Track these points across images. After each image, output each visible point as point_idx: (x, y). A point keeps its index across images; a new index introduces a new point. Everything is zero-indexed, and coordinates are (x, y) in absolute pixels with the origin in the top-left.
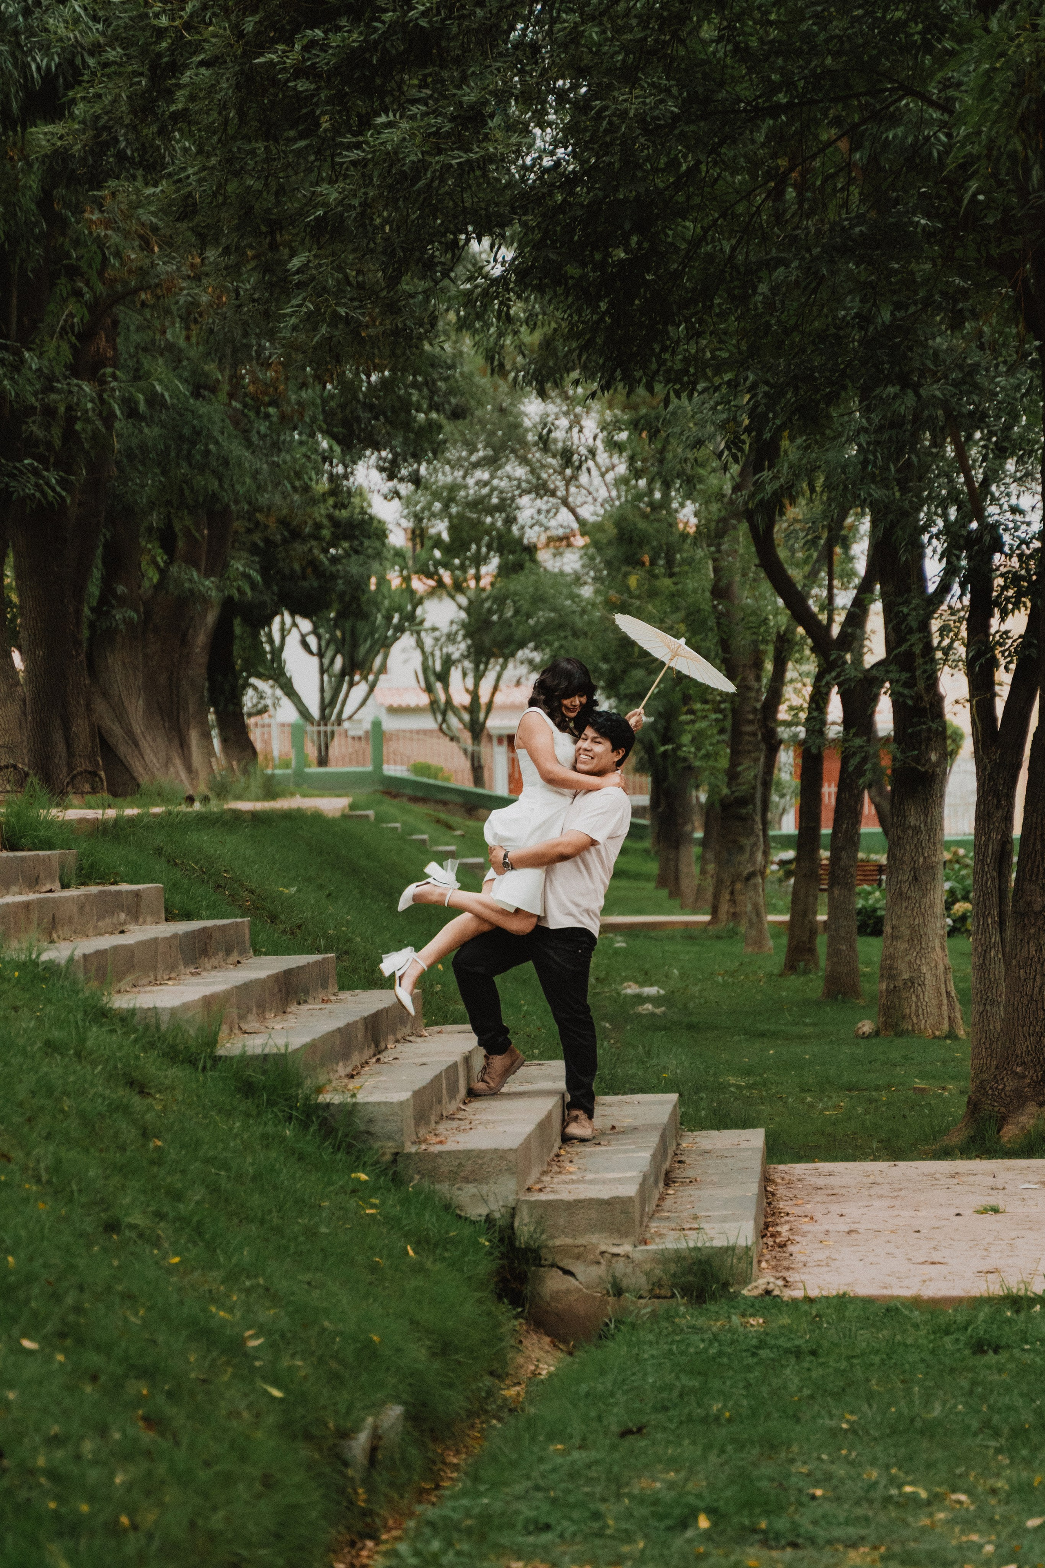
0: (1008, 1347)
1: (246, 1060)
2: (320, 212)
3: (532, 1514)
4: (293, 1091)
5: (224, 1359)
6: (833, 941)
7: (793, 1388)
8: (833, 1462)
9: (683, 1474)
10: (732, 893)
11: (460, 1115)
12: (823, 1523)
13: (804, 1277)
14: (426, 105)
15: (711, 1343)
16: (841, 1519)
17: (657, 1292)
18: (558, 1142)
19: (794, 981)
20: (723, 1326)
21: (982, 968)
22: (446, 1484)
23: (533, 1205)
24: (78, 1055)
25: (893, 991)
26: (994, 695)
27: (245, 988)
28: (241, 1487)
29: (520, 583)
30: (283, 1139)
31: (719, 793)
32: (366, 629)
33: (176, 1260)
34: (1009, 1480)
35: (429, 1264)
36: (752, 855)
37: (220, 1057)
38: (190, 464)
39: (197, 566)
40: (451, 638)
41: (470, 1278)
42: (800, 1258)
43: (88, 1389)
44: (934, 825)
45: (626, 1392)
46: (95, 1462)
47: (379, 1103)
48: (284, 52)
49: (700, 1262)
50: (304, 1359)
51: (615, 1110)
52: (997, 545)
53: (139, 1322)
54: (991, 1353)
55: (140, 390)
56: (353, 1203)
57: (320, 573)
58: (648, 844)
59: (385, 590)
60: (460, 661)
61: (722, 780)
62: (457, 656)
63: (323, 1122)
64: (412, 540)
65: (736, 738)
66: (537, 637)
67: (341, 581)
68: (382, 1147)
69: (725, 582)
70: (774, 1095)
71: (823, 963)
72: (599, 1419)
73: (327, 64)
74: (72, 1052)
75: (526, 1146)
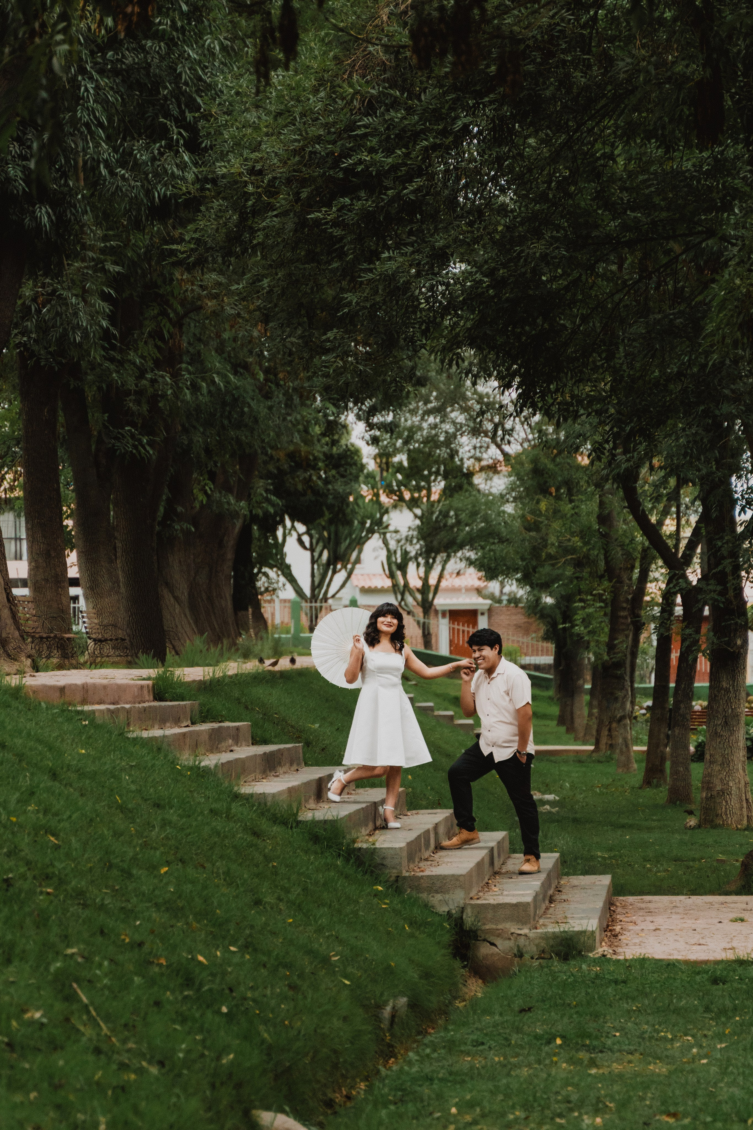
0: (731, 981)
1: (315, 823)
2: (346, 310)
3: (475, 1039)
4: (340, 841)
5: (321, 964)
6: (675, 764)
7: (611, 995)
8: (627, 1023)
10: (610, 730)
11: (432, 858)
12: (618, 1044)
13: (626, 950)
14: (413, 246)
15: (570, 977)
17: (543, 955)
18: (488, 875)
19: (649, 792)
20: (577, 970)
23: (473, 906)
24: (227, 817)
25: (710, 798)
27: (308, 784)
29: (459, 501)
30: (336, 866)
31: (602, 659)
32: (346, 532)
33: (291, 920)
34: (714, 1031)
35: (417, 935)
36: (623, 704)
37: (301, 821)
39: (233, 493)
40: (409, 540)
41: (439, 943)
42: (625, 941)
43: (263, 970)
44: (739, 687)
45: (523, 995)
46: (272, 998)
47: (388, 848)
48: (326, 212)
49: (567, 938)
50: (358, 970)
54: (720, 984)
55: (204, 380)
56: (376, 900)
57: (316, 492)
58: (551, 693)
59: (360, 502)
60: (416, 558)
61: (603, 650)
62: (413, 554)
63: (358, 858)
64: (380, 466)
65: (614, 620)
66: (471, 541)
67: (331, 497)
68: (390, 873)
69: (606, 511)
70: (626, 863)
71: (668, 779)
72: (509, 1005)
73: (352, 220)
74: (225, 815)
75: (470, 874)
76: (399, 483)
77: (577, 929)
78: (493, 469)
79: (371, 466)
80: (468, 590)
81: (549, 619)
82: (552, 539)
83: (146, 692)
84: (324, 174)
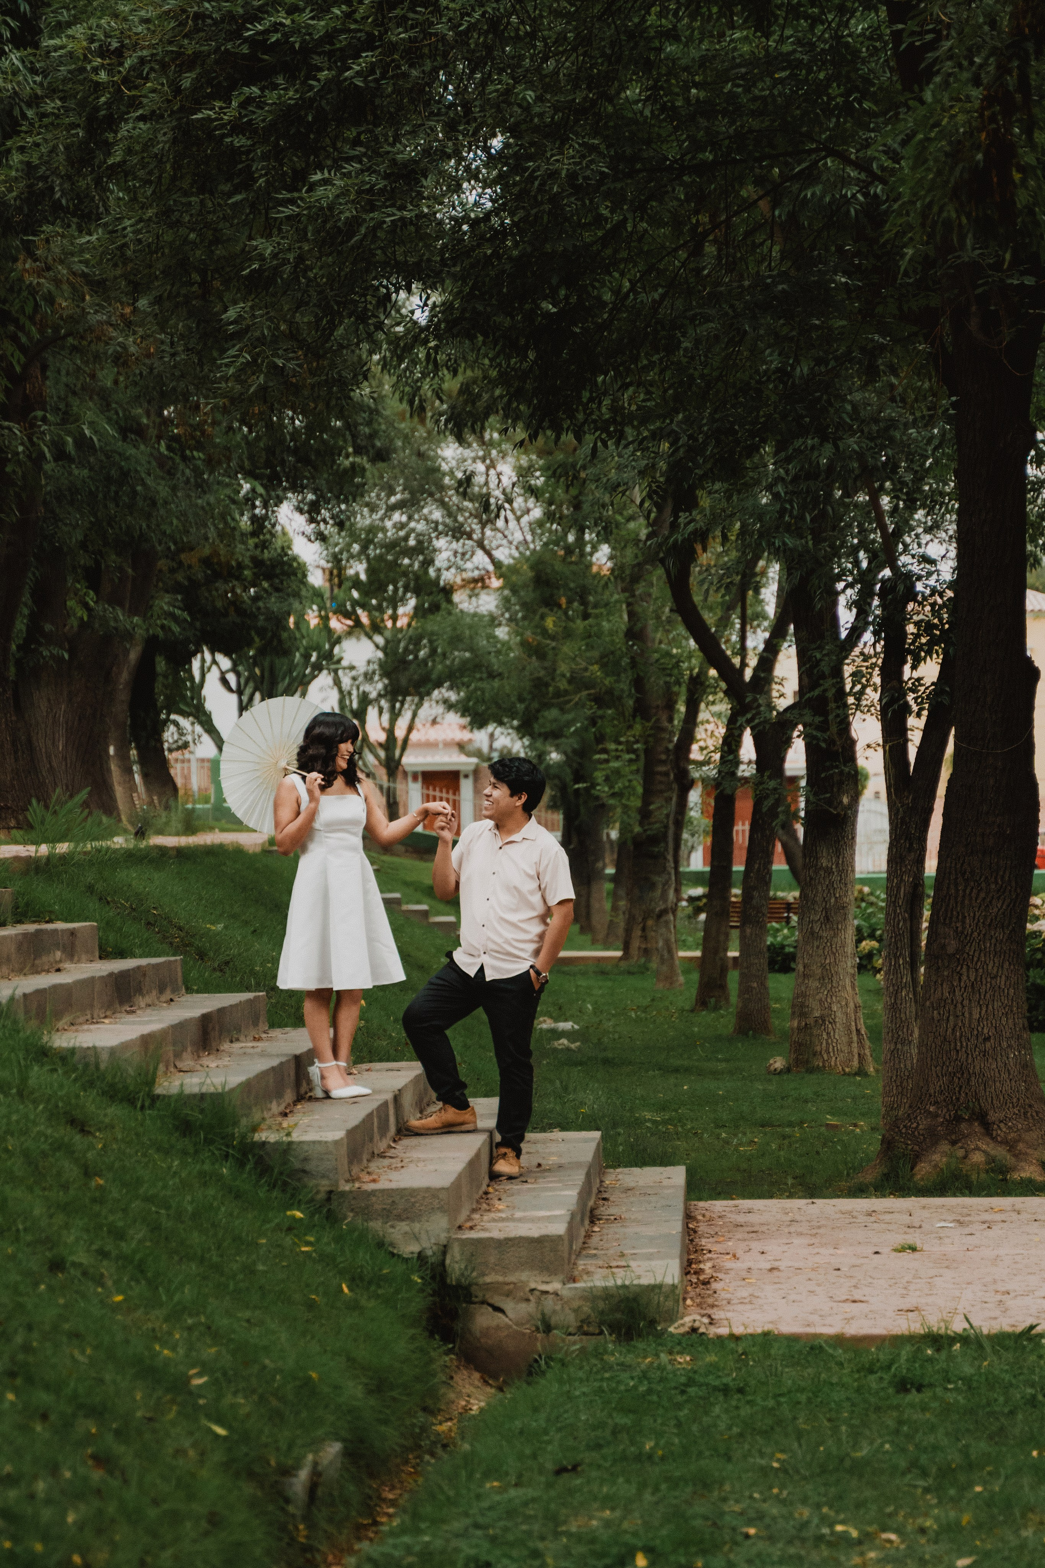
0: (931, 1385)
1: (184, 1099)
2: (255, 266)
3: (472, 1552)
4: (229, 1130)
5: (168, 1397)
6: (745, 978)
7: (722, 1426)
8: (764, 1501)
9: (618, 1513)
10: (644, 929)
11: (391, 1153)
12: (757, 1562)
13: (729, 1315)
14: (360, 162)
15: (641, 1382)
16: (775, 1559)
17: (585, 1328)
18: (486, 1180)
19: (706, 1017)
20: (652, 1363)
21: (894, 1008)
22: (384, 1519)
23: (464, 1243)
24: (20, 1094)
25: (805, 1029)
26: (907, 740)
27: (180, 1027)
28: (188, 1525)
29: (433, 624)
30: (220, 1177)
31: (631, 831)
32: (285, 667)
33: (119, 1298)
34: (937, 1519)
35: (363, 1302)
36: (664, 893)
37: (158, 1096)
38: (117, 506)
39: (122, 606)
40: (368, 677)
41: (403, 1316)
42: (724, 1295)
43: (39, 1428)
44: (845, 865)
45: (559, 1430)
46: (48, 1501)
47: (314, 1142)
48: (221, 108)
49: (627, 1299)
50: (246, 1397)
51: (539, 1147)
52: (911, 595)
53: (86, 1361)
54: (914, 1391)
55: (69, 433)
56: (288, 1240)
57: (241, 611)
59: (304, 629)
60: (377, 700)
61: (634, 818)
62: (373, 695)
63: (259, 1160)
64: (330, 580)
65: (649, 776)
66: (453, 677)
67: (262, 618)
68: (317, 1185)
69: (639, 625)
70: (689, 1131)
71: (734, 998)
72: (534, 1456)
73: (263, 121)
74: (14, 1091)
75: (457, 1184)
76: (355, 603)
77: (645, 1281)
78: (478, 583)
79: (316, 579)
80: (447, 745)
81: (556, 781)
82: (563, 668)
84: (218, 49)
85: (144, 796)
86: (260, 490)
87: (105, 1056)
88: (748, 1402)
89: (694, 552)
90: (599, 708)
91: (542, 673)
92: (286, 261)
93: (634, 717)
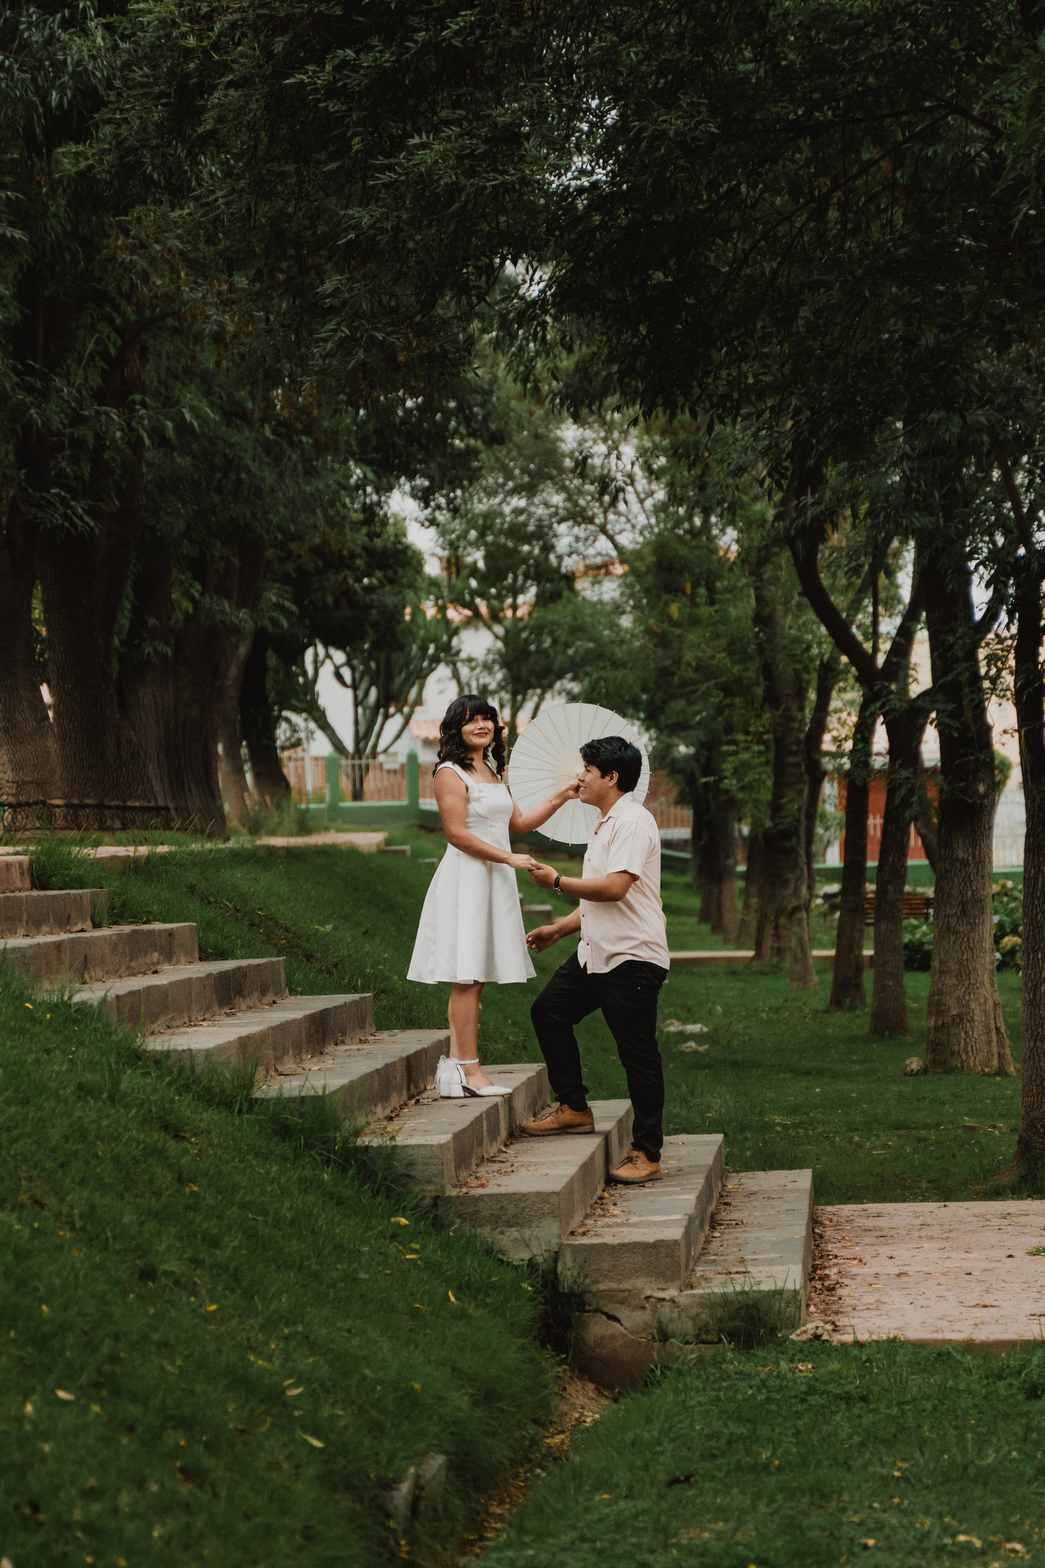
1: (283, 1103)
2: (352, 236)
4: (331, 1134)
5: (263, 1408)
6: (880, 977)
7: (843, 1435)
8: (885, 1511)
9: (731, 1525)
10: (776, 928)
11: (502, 1157)
13: (854, 1321)
14: (460, 126)
15: (759, 1389)
17: (704, 1337)
18: (602, 1185)
19: (840, 1017)
20: (771, 1372)
21: (1033, 1004)
22: (490, 1535)
23: (577, 1249)
24: (111, 1098)
25: (942, 1028)
26: (1043, 724)
27: (282, 1029)
28: (282, 1539)
29: (556, 613)
30: (321, 1183)
31: (762, 826)
32: (401, 660)
33: (213, 1307)
35: (471, 1311)
36: (797, 890)
37: (257, 1100)
38: (221, 494)
39: (229, 598)
40: (488, 667)
41: (512, 1324)
42: (849, 1301)
43: (125, 1441)
44: (982, 856)
45: (673, 1440)
46: (133, 1515)
47: (419, 1146)
48: (314, 72)
49: (747, 1305)
50: (344, 1409)
53: (176, 1372)
55: (169, 418)
56: (393, 1248)
57: (354, 602)
58: (688, 878)
59: (420, 620)
60: (498, 690)
61: (765, 812)
62: (493, 686)
63: (363, 1166)
64: (448, 569)
65: (779, 768)
66: (575, 669)
67: (375, 611)
68: (422, 1191)
69: (767, 610)
70: (820, 1134)
71: (869, 999)
72: (646, 1467)
73: (359, 85)
74: (105, 1095)
75: (569, 1188)
76: (474, 593)
77: (766, 1287)
78: (601, 570)
79: (433, 568)
81: (684, 775)
82: (689, 656)
83: (16, 874)
84: (311, 10)
85: (256, 796)
86: (370, 475)
87: (200, 1060)
88: (872, 1410)
89: (824, 531)
90: (726, 696)
91: (668, 663)
92: (383, 230)
93: (762, 707)
